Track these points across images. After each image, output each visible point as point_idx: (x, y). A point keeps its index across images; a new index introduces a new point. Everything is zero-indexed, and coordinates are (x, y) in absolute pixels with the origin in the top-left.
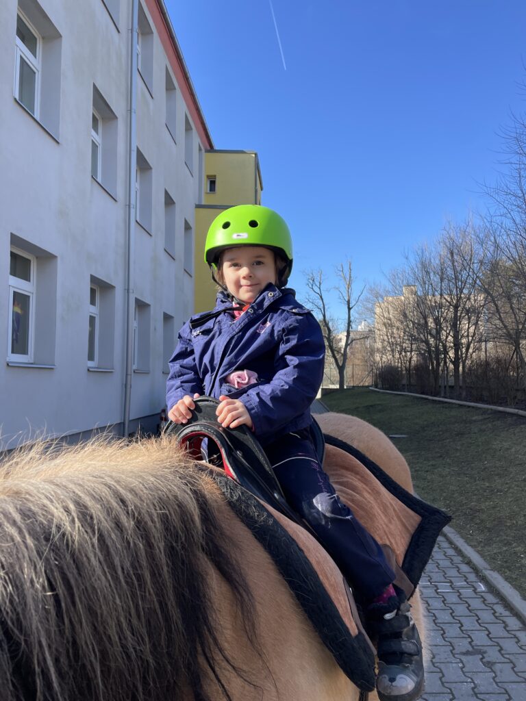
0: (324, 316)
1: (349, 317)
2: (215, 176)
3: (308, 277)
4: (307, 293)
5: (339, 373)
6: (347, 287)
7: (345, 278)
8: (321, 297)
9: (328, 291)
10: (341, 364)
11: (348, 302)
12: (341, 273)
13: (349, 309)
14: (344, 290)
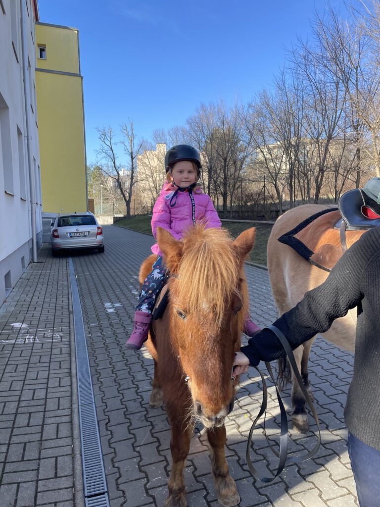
0: (114, 163)
1: (133, 165)
2: (45, 45)
3: (101, 132)
4: (102, 145)
5: (127, 205)
6: (130, 141)
7: (128, 135)
8: (112, 149)
9: (116, 144)
10: (127, 200)
11: (132, 153)
12: (125, 131)
13: (132, 159)
14: (127, 143)
